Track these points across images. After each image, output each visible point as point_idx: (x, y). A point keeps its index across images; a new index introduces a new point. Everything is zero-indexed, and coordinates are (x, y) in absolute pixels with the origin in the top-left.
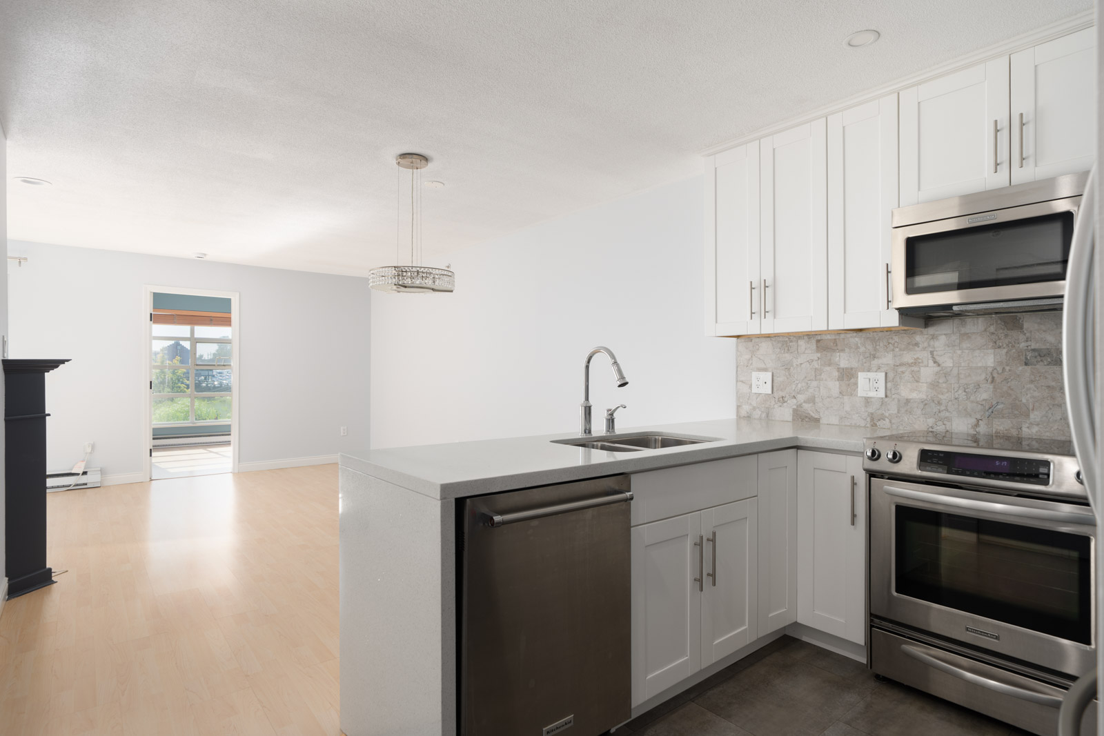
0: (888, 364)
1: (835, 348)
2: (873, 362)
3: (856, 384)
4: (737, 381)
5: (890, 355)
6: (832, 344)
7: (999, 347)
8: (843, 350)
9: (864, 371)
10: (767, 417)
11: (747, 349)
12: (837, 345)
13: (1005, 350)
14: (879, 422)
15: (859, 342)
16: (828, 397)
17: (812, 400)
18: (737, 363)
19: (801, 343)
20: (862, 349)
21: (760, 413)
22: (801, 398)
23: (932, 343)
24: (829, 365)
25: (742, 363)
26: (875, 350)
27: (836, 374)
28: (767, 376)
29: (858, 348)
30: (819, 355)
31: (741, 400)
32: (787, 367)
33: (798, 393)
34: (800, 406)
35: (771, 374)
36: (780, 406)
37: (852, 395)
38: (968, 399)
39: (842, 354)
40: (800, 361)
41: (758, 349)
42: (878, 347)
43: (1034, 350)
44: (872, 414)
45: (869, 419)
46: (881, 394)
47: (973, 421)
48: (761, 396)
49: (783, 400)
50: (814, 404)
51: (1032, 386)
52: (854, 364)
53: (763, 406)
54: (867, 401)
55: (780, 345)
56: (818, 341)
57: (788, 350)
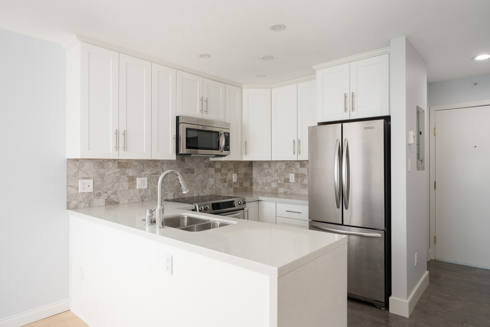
0: (148, 174)
1: (127, 167)
2: (142, 173)
3: (136, 183)
4: (67, 186)
5: (149, 170)
6: (125, 164)
7: (180, 168)
8: (130, 168)
9: (139, 177)
10: (90, 206)
11: (74, 166)
12: (127, 165)
13: (181, 169)
14: (145, 199)
15: (137, 164)
16: (123, 191)
17: (115, 193)
18: (67, 174)
19: (110, 163)
20: (138, 167)
21: (84, 204)
22: (110, 192)
23: (162, 166)
24: (124, 175)
25: (71, 175)
26: (143, 168)
27: (127, 179)
28: (91, 182)
29: (136, 167)
30: (119, 170)
31: (70, 198)
32: (102, 176)
33: (108, 190)
34: (109, 197)
35: (93, 180)
36: (98, 198)
37: (134, 188)
38: (172, 186)
39: (129, 169)
40: (109, 173)
41: (83, 166)
42: (144, 167)
43: (187, 169)
44: (142, 196)
45: (141, 199)
46: (146, 187)
47: (173, 194)
48: (85, 194)
49: (99, 195)
50: (117, 195)
51: (187, 180)
52: (135, 174)
53: (87, 200)
54: (140, 190)
55: (97, 164)
56: (119, 163)
57: (103, 167)
